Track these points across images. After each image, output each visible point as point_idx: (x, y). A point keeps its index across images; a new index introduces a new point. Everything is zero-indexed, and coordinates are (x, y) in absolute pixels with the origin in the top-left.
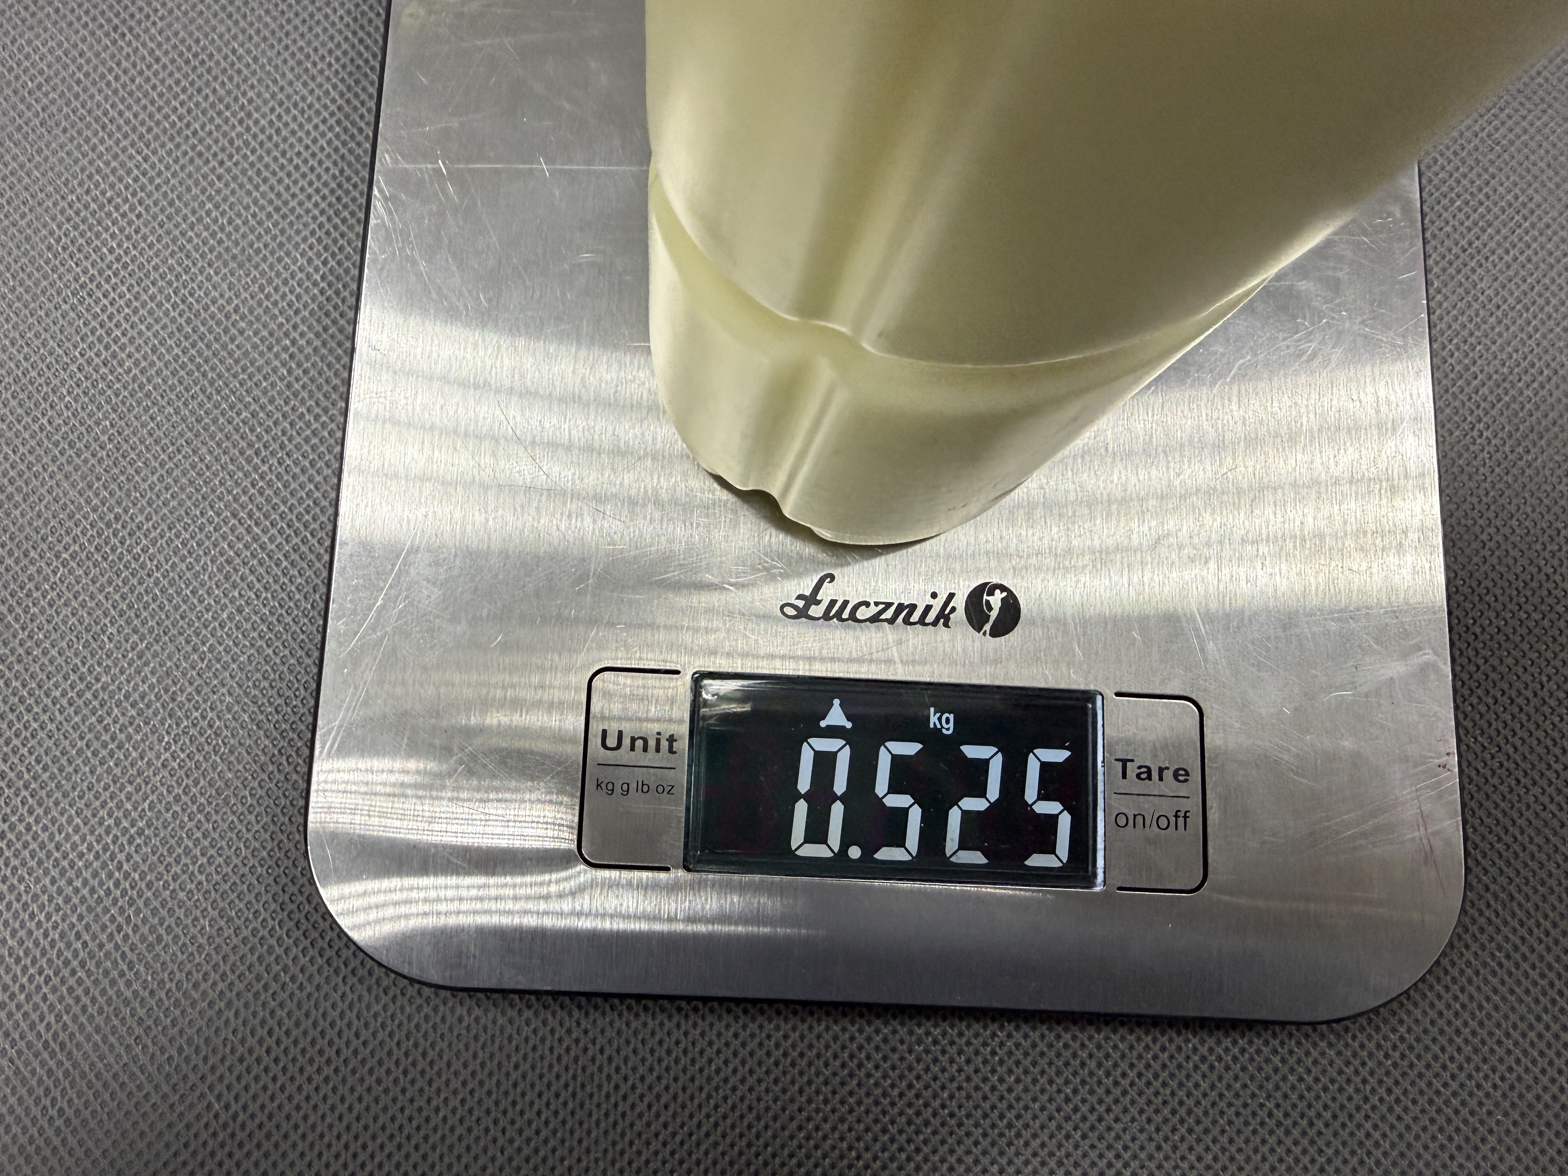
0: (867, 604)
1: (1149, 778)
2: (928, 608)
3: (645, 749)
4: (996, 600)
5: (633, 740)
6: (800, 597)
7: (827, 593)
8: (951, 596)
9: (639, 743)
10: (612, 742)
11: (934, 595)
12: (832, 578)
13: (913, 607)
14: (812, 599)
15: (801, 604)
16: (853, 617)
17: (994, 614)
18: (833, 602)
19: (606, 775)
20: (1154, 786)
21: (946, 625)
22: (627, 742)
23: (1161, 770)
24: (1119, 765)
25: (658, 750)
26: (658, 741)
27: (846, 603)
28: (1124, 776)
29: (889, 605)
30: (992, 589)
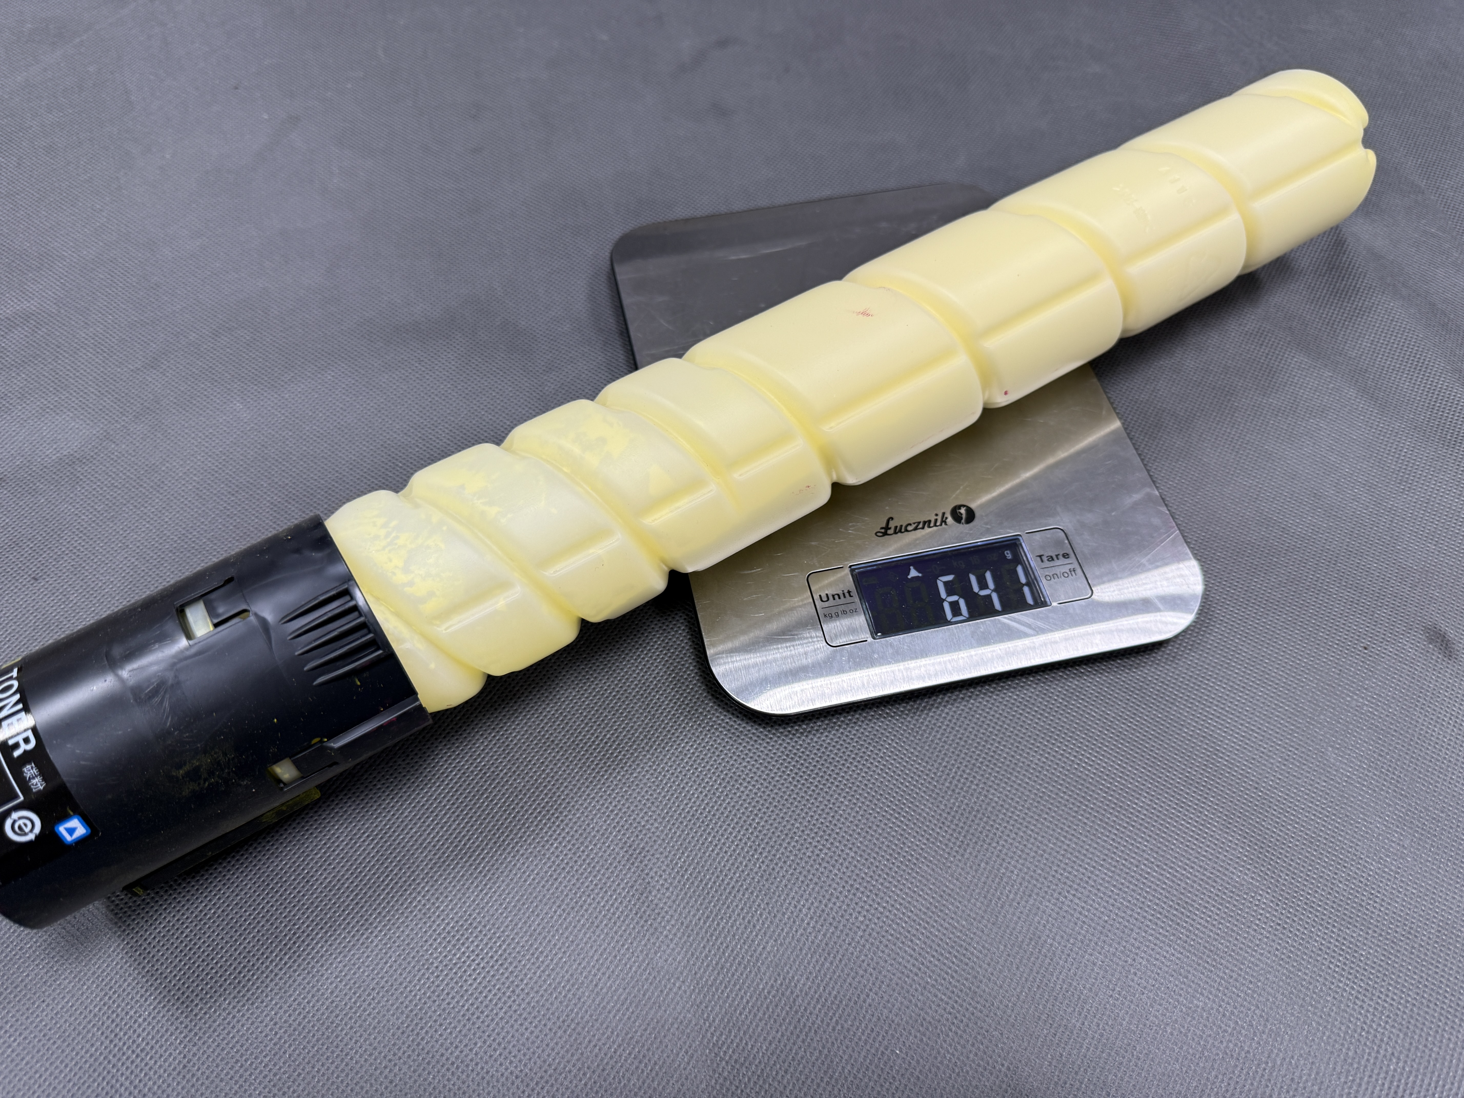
0: (910, 524)
1: (1053, 560)
2: (936, 520)
3: (839, 598)
4: (963, 511)
5: (833, 596)
6: (882, 528)
7: (892, 524)
8: (944, 514)
9: (836, 597)
10: (825, 599)
11: (937, 515)
12: (892, 519)
13: (930, 521)
14: (887, 528)
15: (883, 531)
16: (906, 531)
17: (964, 516)
18: (896, 527)
19: (827, 611)
20: (1057, 563)
21: (946, 524)
22: (831, 598)
23: (1057, 556)
24: (1039, 559)
25: (845, 597)
26: (844, 594)
27: (901, 526)
28: (1042, 561)
29: (919, 523)
30: (959, 507)
